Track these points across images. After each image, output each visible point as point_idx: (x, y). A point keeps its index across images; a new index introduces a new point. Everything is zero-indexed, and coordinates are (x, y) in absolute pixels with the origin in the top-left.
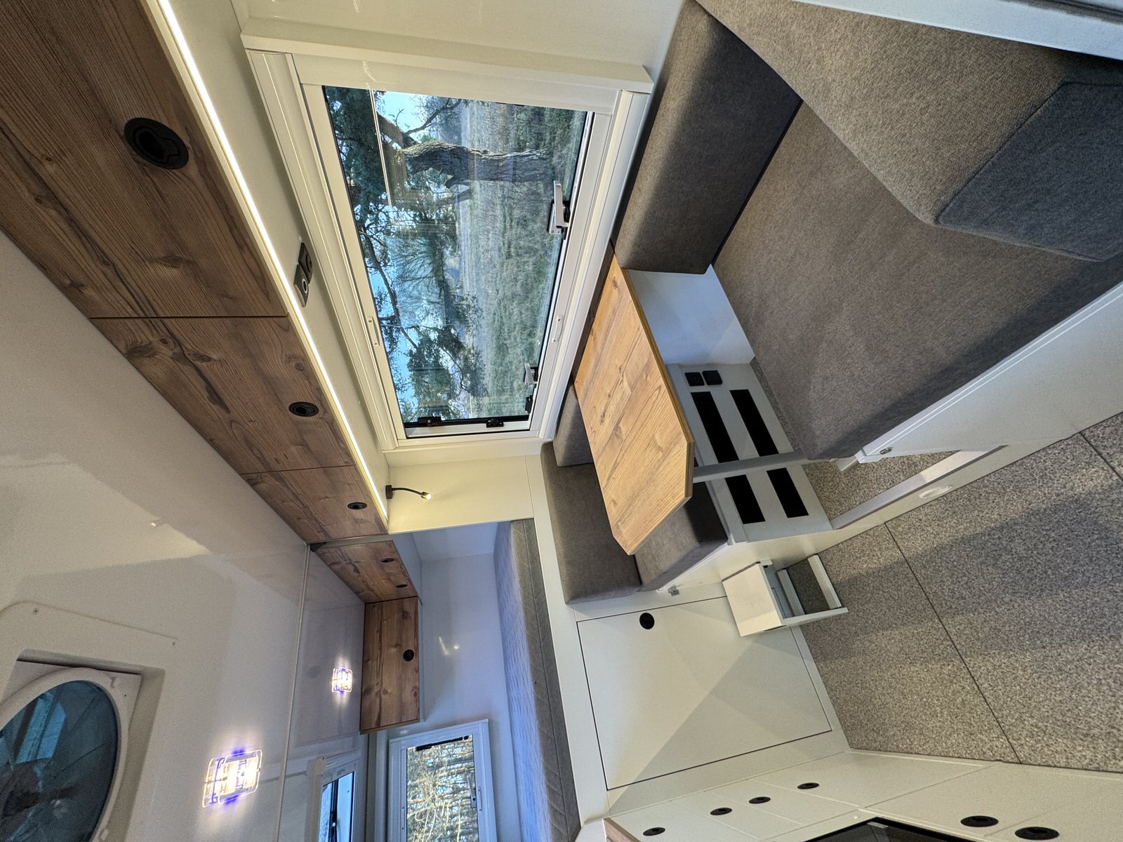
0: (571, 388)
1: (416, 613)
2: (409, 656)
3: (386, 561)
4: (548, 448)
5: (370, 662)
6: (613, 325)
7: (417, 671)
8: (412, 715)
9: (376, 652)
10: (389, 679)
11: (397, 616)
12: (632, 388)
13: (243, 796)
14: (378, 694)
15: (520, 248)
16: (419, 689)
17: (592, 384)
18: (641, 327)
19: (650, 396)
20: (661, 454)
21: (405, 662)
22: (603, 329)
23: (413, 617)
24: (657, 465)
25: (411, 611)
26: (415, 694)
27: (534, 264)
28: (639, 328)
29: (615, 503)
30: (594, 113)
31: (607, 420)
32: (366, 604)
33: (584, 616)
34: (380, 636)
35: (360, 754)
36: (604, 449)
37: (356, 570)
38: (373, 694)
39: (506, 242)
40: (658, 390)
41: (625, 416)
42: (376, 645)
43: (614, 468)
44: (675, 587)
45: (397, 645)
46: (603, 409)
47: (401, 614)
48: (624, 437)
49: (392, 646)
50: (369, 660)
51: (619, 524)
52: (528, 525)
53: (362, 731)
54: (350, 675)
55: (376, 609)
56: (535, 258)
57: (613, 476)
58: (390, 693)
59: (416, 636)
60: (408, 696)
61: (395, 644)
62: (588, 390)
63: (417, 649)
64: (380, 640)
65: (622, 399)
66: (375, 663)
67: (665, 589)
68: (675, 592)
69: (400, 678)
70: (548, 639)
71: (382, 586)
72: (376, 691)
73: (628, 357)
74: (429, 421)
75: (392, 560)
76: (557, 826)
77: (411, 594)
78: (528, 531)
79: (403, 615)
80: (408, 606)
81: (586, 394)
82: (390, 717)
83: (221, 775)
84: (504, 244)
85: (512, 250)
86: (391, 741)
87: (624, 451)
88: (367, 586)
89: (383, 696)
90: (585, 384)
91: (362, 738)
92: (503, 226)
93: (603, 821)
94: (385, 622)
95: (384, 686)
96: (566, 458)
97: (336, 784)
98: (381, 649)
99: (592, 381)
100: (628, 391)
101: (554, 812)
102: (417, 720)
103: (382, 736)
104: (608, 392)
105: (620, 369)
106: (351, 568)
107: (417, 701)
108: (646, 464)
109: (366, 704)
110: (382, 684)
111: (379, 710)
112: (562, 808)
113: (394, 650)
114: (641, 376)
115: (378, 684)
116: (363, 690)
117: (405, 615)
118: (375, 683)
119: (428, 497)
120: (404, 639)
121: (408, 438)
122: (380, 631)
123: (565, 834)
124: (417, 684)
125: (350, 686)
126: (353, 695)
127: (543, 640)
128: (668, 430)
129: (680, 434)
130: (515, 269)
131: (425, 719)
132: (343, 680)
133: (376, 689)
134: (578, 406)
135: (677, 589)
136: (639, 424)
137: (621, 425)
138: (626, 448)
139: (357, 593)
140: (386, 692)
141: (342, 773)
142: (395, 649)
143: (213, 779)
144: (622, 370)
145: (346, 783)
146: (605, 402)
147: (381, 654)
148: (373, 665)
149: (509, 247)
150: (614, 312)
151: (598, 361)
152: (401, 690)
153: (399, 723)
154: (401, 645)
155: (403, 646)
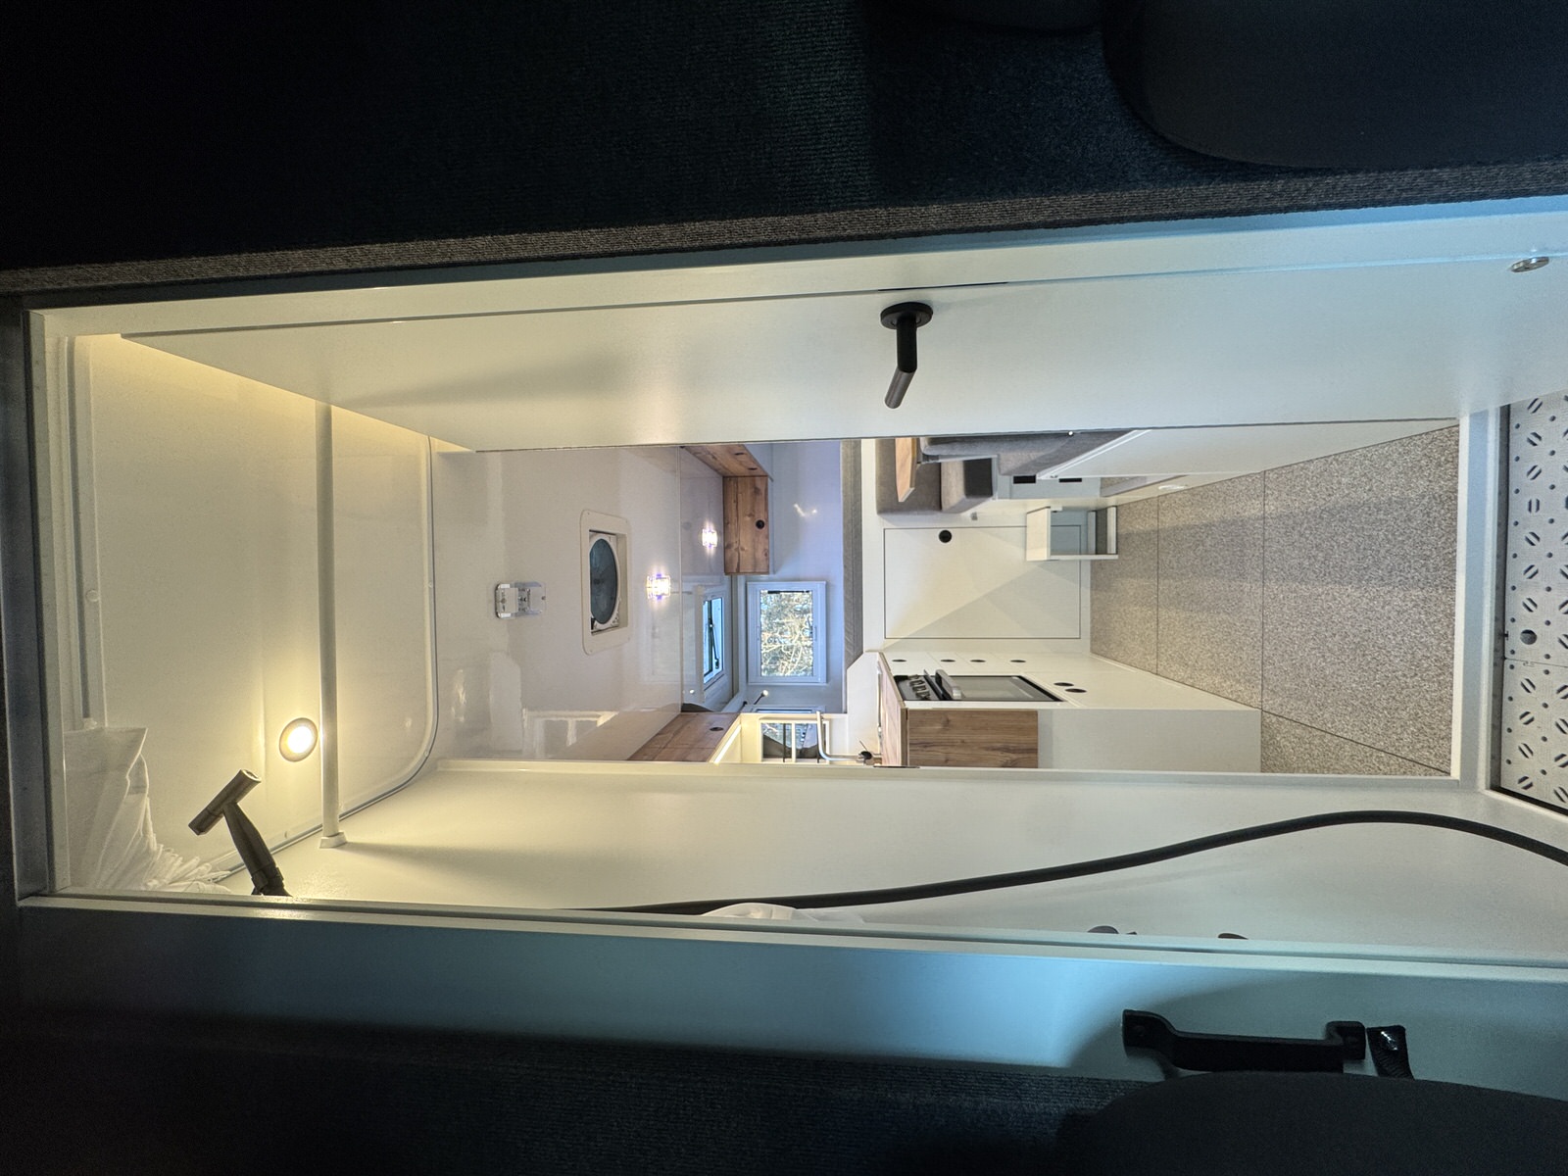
1: (766, 490)
2: (760, 525)
3: (737, 454)
5: (729, 527)
7: (767, 537)
8: (765, 566)
9: (734, 518)
10: (745, 537)
11: (749, 491)
13: (664, 597)
14: (737, 549)
16: (769, 551)
21: (757, 529)
23: (763, 492)
25: (762, 488)
26: (766, 555)
32: (724, 477)
33: (892, 525)
34: (737, 506)
35: (726, 588)
37: (714, 457)
38: (733, 549)
42: (734, 514)
44: (974, 514)
45: (750, 515)
47: (754, 489)
49: (747, 515)
50: (728, 525)
52: (855, 444)
53: (727, 574)
54: (715, 534)
55: (732, 483)
58: (746, 550)
59: (766, 510)
60: (760, 555)
61: (749, 513)
63: (767, 520)
64: (737, 509)
66: (733, 527)
68: (974, 517)
69: (754, 541)
71: (735, 467)
75: (742, 454)
77: (762, 474)
80: (759, 484)
82: (747, 566)
86: (748, 583)
88: (724, 467)
89: (741, 552)
91: (727, 578)
93: (878, 654)
94: (741, 495)
95: (742, 544)
97: (710, 602)
98: (737, 516)
102: (767, 573)
103: (741, 579)
106: (710, 457)
107: (768, 559)
109: (729, 556)
110: (740, 543)
111: (738, 560)
113: (748, 519)
115: (737, 542)
116: (725, 546)
117: (756, 491)
118: (735, 541)
120: (756, 511)
122: (737, 502)
124: (767, 547)
125: (716, 543)
126: (718, 548)
131: (774, 572)
132: (710, 538)
133: (735, 546)
135: (978, 514)
139: (716, 470)
140: (743, 549)
141: (714, 597)
143: (651, 586)
145: (717, 604)
147: (738, 520)
148: (732, 527)
152: (755, 549)
153: (754, 573)
154: (753, 516)
155: (756, 516)
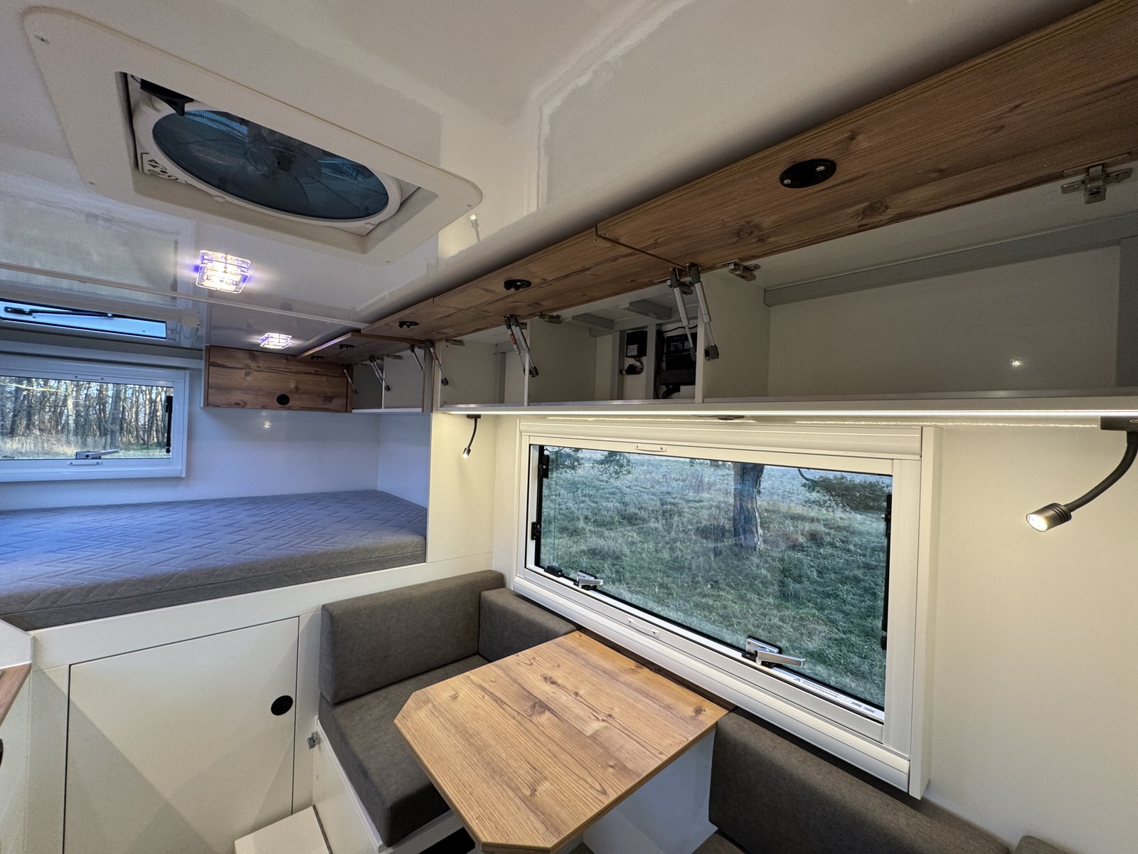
0: (571, 627)
1: (328, 410)
2: (283, 400)
4: (498, 581)
5: (284, 361)
6: (654, 705)
7: (263, 407)
8: (215, 399)
9: (295, 368)
10: (260, 378)
11: (328, 390)
12: (593, 737)
13: (196, 275)
14: (247, 366)
15: (671, 515)
16: (243, 407)
17: (583, 662)
18: (665, 758)
19: (592, 772)
20: (528, 793)
21: (278, 395)
22: (646, 687)
23: (324, 406)
24: (513, 785)
25: (332, 405)
26: (237, 404)
27: (656, 529)
28: (661, 753)
29: (455, 697)
30: (883, 724)
31: (548, 688)
33: (304, 625)
34: (310, 373)
35: (186, 343)
36: (515, 681)
38: (249, 362)
39: (676, 501)
40: (599, 789)
41: (560, 723)
42: (302, 369)
43: (496, 699)
44: (319, 743)
45: (297, 389)
46: (560, 681)
47: (331, 395)
48: (535, 719)
49: (297, 383)
50: (287, 360)
51: (430, 705)
52: (420, 555)
53: (209, 347)
56: (662, 529)
57: (487, 697)
58: (245, 379)
59: (303, 409)
60: (237, 396)
61: (300, 387)
62: (575, 654)
63: (289, 409)
64: (307, 373)
65: (578, 717)
66: (282, 366)
67: (318, 728)
68: (313, 742)
69: (260, 389)
70: (286, 582)
72: (251, 365)
73: (628, 733)
74: (544, 467)
76: (41, 596)
78: (412, 556)
79: (330, 397)
80: (337, 403)
81: (570, 651)
82: (218, 377)
83: (231, 269)
84: (674, 498)
85: (669, 507)
86: (187, 372)
87: (519, 718)
89: (243, 371)
90: (581, 649)
91: (202, 346)
92: (691, 499)
93: (29, 662)
94: (325, 379)
95: (256, 373)
96: (491, 605)
97: (160, 320)
98: (296, 372)
99: (588, 663)
100: (589, 732)
101: (60, 594)
102: (207, 403)
103: (198, 365)
104: (581, 692)
105: (610, 716)
107: (230, 405)
108: (511, 762)
109: (240, 355)
110: (256, 371)
111: (230, 366)
112: (63, 604)
113: (293, 385)
114: (612, 756)
115: (259, 367)
116: (257, 353)
117: (328, 399)
118: (260, 365)
119: (465, 456)
120: (303, 396)
121: (530, 445)
122: (316, 374)
123: (27, 607)
124: (248, 406)
127: (285, 575)
128: (558, 809)
129: (559, 834)
130: (651, 508)
131: (205, 412)
132: (276, 341)
133: (253, 365)
134: (556, 636)
135: (317, 746)
136: (555, 749)
137: (547, 714)
138: (523, 722)
140: (247, 374)
141: (170, 327)
142: (293, 387)
143: (227, 262)
144: (610, 720)
145: (157, 330)
146: (568, 685)
147: (291, 372)
148: (282, 364)
149: (672, 504)
150: (668, 707)
151: (612, 676)
152: (247, 390)
153: (208, 386)
154: (296, 393)
155: (295, 395)
